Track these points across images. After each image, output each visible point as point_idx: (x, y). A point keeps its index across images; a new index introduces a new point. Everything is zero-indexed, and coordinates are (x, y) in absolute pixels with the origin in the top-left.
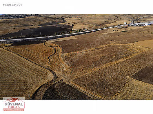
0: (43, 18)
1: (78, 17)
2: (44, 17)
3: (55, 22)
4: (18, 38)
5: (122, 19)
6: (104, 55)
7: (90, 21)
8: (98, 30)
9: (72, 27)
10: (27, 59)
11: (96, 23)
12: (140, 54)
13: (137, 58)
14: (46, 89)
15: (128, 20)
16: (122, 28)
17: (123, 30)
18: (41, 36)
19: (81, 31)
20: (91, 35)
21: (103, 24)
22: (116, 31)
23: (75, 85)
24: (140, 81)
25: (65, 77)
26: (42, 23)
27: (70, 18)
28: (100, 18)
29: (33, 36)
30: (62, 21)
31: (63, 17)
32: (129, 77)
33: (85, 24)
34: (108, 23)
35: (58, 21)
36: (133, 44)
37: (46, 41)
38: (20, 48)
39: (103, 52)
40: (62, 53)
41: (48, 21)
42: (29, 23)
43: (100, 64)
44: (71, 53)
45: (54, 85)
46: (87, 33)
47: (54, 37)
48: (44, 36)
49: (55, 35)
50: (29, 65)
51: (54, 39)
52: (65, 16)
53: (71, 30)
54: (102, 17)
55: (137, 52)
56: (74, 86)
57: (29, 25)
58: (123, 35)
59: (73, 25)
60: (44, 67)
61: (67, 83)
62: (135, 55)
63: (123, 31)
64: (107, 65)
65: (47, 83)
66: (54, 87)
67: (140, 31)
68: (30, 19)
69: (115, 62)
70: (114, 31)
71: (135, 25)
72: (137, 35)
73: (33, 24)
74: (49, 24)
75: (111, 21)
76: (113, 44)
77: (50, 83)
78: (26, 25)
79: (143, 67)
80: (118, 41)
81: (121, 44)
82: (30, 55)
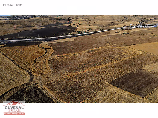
0: (48, 19)
1: (85, 18)
2: (50, 18)
3: (59, 23)
4: (14, 39)
5: (131, 20)
6: (93, 58)
7: (96, 22)
8: (100, 32)
9: (76, 28)
10: (12, 61)
11: (101, 25)
12: (131, 58)
13: (126, 62)
14: (15, 92)
15: (137, 21)
16: (126, 30)
17: (126, 32)
18: (38, 38)
19: (82, 33)
20: (90, 37)
21: (109, 25)
22: (118, 33)
23: (47, 89)
24: (117, 88)
25: (42, 80)
26: (46, 24)
27: (76, 19)
28: (107, 19)
29: (31, 38)
30: (68, 22)
31: (70, 18)
32: (107, 83)
33: (90, 26)
34: (114, 24)
35: (63, 22)
36: (129, 46)
37: (42, 43)
38: (12, 49)
39: (95, 55)
40: (52, 55)
41: (52, 22)
42: (33, 24)
43: (84, 68)
44: (61, 55)
45: (25, 89)
46: (87, 34)
47: (51, 38)
48: (41, 38)
49: (54, 37)
50: (11, 67)
51: (51, 41)
52: (72, 17)
53: (73, 32)
54: (109, 18)
55: (129, 56)
56: (45, 90)
57: (32, 26)
58: (124, 37)
59: (78, 26)
60: (25, 70)
61: (39, 87)
62: (126, 59)
63: (124, 33)
64: (90, 69)
65: (19, 86)
66: (24, 90)
67: (142, 33)
68: (35, 20)
69: (101, 66)
70: (116, 32)
71: (141, 27)
72: (138, 37)
73: (36, 25)
74: (53, 25)
75: (119, 22)
76: (108, 46)
77: (22, 86)
78: (28, 26)
79: (128, 72)
80: (115, 43)
81: (117, 46)
82: (17, 57)
